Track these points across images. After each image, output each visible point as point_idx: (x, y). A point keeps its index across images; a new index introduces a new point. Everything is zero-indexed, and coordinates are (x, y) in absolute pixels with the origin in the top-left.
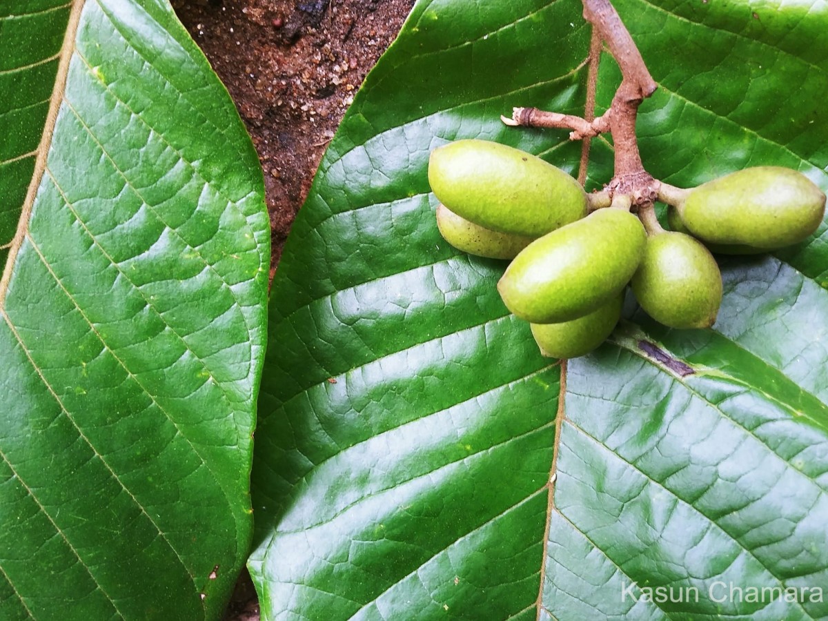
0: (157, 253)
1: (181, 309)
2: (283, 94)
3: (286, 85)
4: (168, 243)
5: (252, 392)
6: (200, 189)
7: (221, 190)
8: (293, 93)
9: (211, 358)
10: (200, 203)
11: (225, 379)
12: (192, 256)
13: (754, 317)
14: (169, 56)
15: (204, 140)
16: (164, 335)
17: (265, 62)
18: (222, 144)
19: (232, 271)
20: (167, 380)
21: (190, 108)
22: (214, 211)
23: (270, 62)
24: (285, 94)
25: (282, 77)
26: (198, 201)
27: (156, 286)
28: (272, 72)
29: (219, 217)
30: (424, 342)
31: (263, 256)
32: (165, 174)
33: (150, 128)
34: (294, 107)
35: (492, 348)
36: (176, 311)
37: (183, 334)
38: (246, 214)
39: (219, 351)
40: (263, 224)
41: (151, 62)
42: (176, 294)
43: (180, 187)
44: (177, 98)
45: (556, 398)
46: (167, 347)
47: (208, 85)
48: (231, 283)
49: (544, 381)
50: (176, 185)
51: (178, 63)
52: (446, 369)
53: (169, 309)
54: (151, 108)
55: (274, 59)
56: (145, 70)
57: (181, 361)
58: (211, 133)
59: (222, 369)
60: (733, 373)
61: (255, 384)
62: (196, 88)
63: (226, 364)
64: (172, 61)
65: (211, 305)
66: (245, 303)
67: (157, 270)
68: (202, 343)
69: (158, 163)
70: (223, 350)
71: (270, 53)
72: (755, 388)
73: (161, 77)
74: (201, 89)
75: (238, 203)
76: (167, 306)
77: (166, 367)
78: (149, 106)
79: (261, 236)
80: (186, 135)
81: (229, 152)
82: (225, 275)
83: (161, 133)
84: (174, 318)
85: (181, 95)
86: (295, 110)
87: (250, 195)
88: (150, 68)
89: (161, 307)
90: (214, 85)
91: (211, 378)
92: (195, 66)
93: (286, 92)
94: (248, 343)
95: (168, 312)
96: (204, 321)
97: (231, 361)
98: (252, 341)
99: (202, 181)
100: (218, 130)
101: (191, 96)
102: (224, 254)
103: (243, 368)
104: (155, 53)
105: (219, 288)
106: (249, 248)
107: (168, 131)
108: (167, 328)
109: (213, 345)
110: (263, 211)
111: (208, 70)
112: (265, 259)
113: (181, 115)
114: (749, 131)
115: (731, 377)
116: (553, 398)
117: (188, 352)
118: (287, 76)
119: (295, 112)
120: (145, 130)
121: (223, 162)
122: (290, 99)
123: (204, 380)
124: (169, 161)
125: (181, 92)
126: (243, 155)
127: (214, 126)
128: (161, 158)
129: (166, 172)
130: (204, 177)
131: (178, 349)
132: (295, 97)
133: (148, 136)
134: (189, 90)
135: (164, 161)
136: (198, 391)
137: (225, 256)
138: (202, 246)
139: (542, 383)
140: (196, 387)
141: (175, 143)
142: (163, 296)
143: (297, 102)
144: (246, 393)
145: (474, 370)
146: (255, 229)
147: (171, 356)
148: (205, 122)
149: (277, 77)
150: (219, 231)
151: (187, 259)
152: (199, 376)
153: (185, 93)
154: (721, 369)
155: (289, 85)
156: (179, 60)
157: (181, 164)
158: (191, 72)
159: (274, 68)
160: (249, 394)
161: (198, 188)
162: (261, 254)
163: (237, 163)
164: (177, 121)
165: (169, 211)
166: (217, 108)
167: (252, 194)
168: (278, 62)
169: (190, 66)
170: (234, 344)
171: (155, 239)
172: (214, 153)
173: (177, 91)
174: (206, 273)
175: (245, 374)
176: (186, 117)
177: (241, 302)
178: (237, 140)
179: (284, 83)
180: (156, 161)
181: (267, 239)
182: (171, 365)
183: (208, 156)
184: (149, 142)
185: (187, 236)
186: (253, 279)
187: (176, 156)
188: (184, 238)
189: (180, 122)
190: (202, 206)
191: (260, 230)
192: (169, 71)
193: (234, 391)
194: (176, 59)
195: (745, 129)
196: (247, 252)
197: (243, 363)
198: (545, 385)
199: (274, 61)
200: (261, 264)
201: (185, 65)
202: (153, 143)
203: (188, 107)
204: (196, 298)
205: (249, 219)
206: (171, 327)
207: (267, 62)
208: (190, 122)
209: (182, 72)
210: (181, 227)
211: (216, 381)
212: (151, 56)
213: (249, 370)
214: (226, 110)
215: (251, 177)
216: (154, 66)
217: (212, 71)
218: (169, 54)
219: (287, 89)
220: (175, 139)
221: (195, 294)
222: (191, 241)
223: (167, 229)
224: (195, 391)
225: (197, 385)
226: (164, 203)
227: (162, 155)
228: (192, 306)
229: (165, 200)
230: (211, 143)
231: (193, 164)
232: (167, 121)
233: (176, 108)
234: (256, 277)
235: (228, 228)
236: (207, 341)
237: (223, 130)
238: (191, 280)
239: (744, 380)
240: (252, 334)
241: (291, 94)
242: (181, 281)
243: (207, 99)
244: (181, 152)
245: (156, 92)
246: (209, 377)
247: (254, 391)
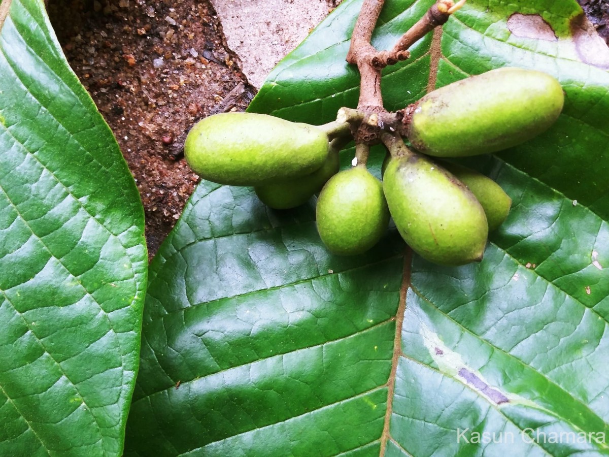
0: (41, 280)
1: (59, 335)
2: (159, 202)
3: (163, 194)
4: (52, 272)
5: (121, 417)
6: (85, 222)
7: (105, 224)
8: (168, 203)
9: (84, 384)
10: (84, 235)
11: (97, 405)
12: (73, 284)
13: (563, 355)
14: (61, 101)
15: (91, 177)
16: (40, 361)
17: (150, 171)
18: (107, 182)
19: (110, 299)
20: (41, 405)
21: (79, 148)
22: (97, 242)
23: (154, 172)
24: (161, 202)
25: (162, 187)
26: (82, 232)
27: (38, 312)
28: (154, 181)
29: (101, 248)
30: (267, 358)
31: (139, 285)
32: (53, 208)
33: (43, 166)
34: (166, 215)
35: (328, 368)
36: (54, 337)
37: (60, 359)
38: (126, 247)
39: (92, 376)
40: (142, 255)
41: (46, 107)
42: (56, 320)
43: (67, 220)
44: (68, 139)
45: (382, 418)
46: (44, 372)
47: (94, 126)
48: (108, 310)
49: (373, 401)
50: (62, 218)
51: (69, 106)
52: (285, 384)
53: (48, 336)
54: (45, 148)
55: (158, 170)
56: (41, 114)
57: (55, 387)
58: (97, 172)
59: (94, 394)
60: (544, 404)
61: (124, 410)
62: (84, 130)
63: (98, 389)
64: (64, 105)
65: (88, 331)
66: (120, 330)
67: (40, 297)
68: (77, 368)
69: (47, 197)
70: (97, 375)
71: (155, 164)
72: (564, 419)
73: (55, 120)
74: (88, 130)
75: (120, 236)
76: (47, 332)
77: (41, 393)
78: (44, 146)
79: (139, 266)
80: (75, 173)
81: (113, 189)
82: (103, 302)
83: (53, 171)
84: (53, 344)
85: (72, 136)
86: (167, 218)
87: (130, 229)
88: (45, 112)
89: (41, 333)
90: (100, 126)
91: (84, 404)
92: (84, 108)
93: (162, 201)
94: (121, 368)
95: (47, 337)
96: (80, 347)
97: (103, 386)
98: (125, 367)
99: (88, 215)
100: (103, 168)
101: (80, 137)
102: (103, 282)
103: (114, 393)
104: (49, 98)
105: (96, 315)
106: (126, 277)
107: (59, 170)
108: (46, 354)
109: (87, 370)
110: (142, 244)
111: (94, 111)
112: (141, 288)
113: (71, 154)
114: (557, 192)
115: (542, 408)
116: (380, 417)
117: (64, 378)
118: (165, 187)
119: (166, 219)
120: (39, 168)
121: (107, 198)
122: (164, 208)
123: (77, 407)
124: (59, 196)
125: (72, 133)
126: (126, 191)
127: (100, 164)
128: (51, 193)
129: (54, 206)
130: (89, 212)
131: (54, 375)
132: (169, 206)
133: (40, 173)
134: (78, 132)
135: (54, 196)
136: (70, 416)
137: (104, 284)
138: (83, 274)
139: (370, 403)
140: (68, 413)
141: (65, 180)
142: (44, 322)
143: (169, 211)
144: (115, 418)
145: (311, 387)
146: (133, 260)
147: (46, 381)
148: (92, 161)
149: (157, 186)
150: (100, 261)
151: (69, 287)
152: (72, 401)
153: (75, 134)
154: (533, 399)
155: (166, 195)
156: (69, 104)
157: (70, 199)
158: (80, 114)
159: (156, 178)
160: (118, 419)
161: (83, 221)
162: (138, 284)
163: (120, 199)
164: (67, 161)
165: (55, 242)
166: (103, 148)
167: (134, 228)
168: (161, 173)
169: (79, 109)
170: (107, 370)
171: (40, 268)
172: (99, 189)
173: (68, 133)
174: (86, 300)
175: (116, 399)
176: (76, 156)
177: (116, 329)
178: (121, 177)
179: (162, 192)
180: (46, 196)
181: (144, 270)
182: (46, 391)
183: (94, 193)
184: (41, 179)
185: (70, 266)
186: (129, 307)
187: (65, 192)
188: (68, 267)
189: (70, 161)
190: (86, 237)
191: (139, 261)
192: (61, 114)
193: (104, 416)
194: (67, 103)
195: (554, 190)
196: (125, 281)
197: (115, 388)
198: (373, 405)
199: (157, 172)
200: (137, 292)
201: (75, 108)
202: (45, 179)
203: (78, 147)
204: (74, 324)
205: (129, 251)
206: (50, 353)
207: (151, 171)
208: (78, 161)
209: (72, 115)
210: (65, 257)
211: (87, 407)
212: (46, 101)
213: (119, 395)
214: (110, 149)
215: (132, 212)
216: (49, 110)
217: (98, 112)
218: (61, 98)
219: (164, 198)
220: (65, 177)
221: (74, 320)
222: (73, 270)
223: (53, 259)
224: (66, 417)
225: (70, 410)
226: (51, 234)
227: (52, 190)
228: (70, 332)
229: (52, 231)
230: (97, 180)
231: (81, 200)
232: (59, 160)
233: (67, 148)
234: (132, 305)
235: (108, 258)
236: (81, 366)
237: (108, 168)
238: (71, 306)
239: (555, 412)
240: (125, 360)
241: (167, 203)
242: (62, 308)
243: (93, 139)
244: (71, 188)
245: (50, 134)
246: (81, 403)
247: (123, 416)
